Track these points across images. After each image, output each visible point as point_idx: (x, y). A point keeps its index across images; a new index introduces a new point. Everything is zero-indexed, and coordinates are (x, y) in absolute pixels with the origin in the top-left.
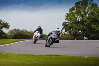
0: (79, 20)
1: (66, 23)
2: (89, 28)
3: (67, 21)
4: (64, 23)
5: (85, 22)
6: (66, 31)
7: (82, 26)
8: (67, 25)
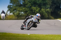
0: (22, 3)
1: (11, 6)
2: (30, 10)
3: (11, 4)
4: (9, 5)
5: (27, 4)
6: (10, 13)
7: (24, 9)
8: (11, 8)
